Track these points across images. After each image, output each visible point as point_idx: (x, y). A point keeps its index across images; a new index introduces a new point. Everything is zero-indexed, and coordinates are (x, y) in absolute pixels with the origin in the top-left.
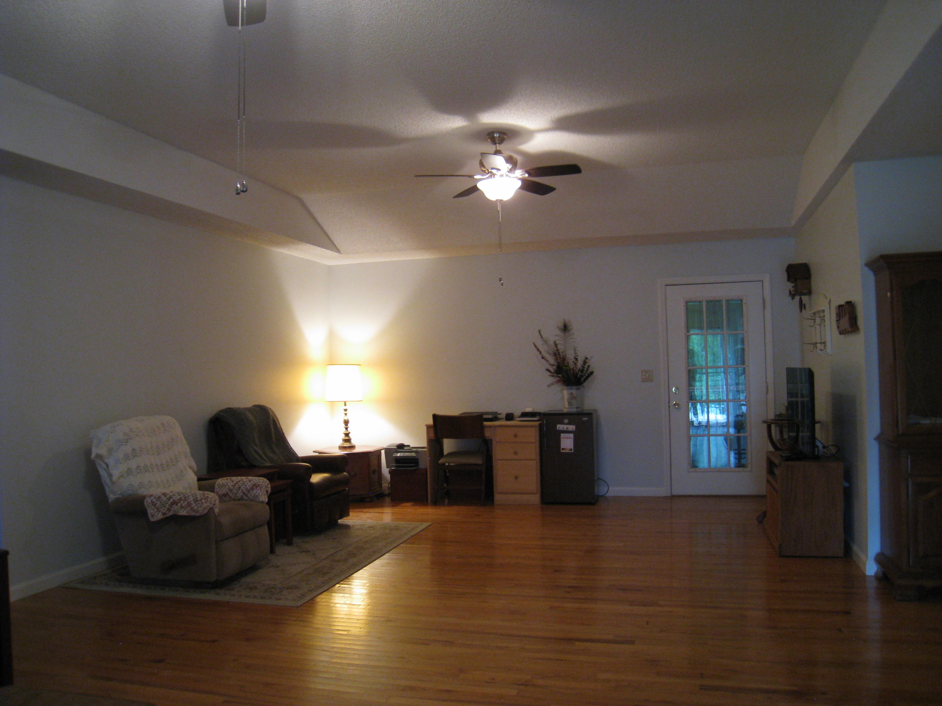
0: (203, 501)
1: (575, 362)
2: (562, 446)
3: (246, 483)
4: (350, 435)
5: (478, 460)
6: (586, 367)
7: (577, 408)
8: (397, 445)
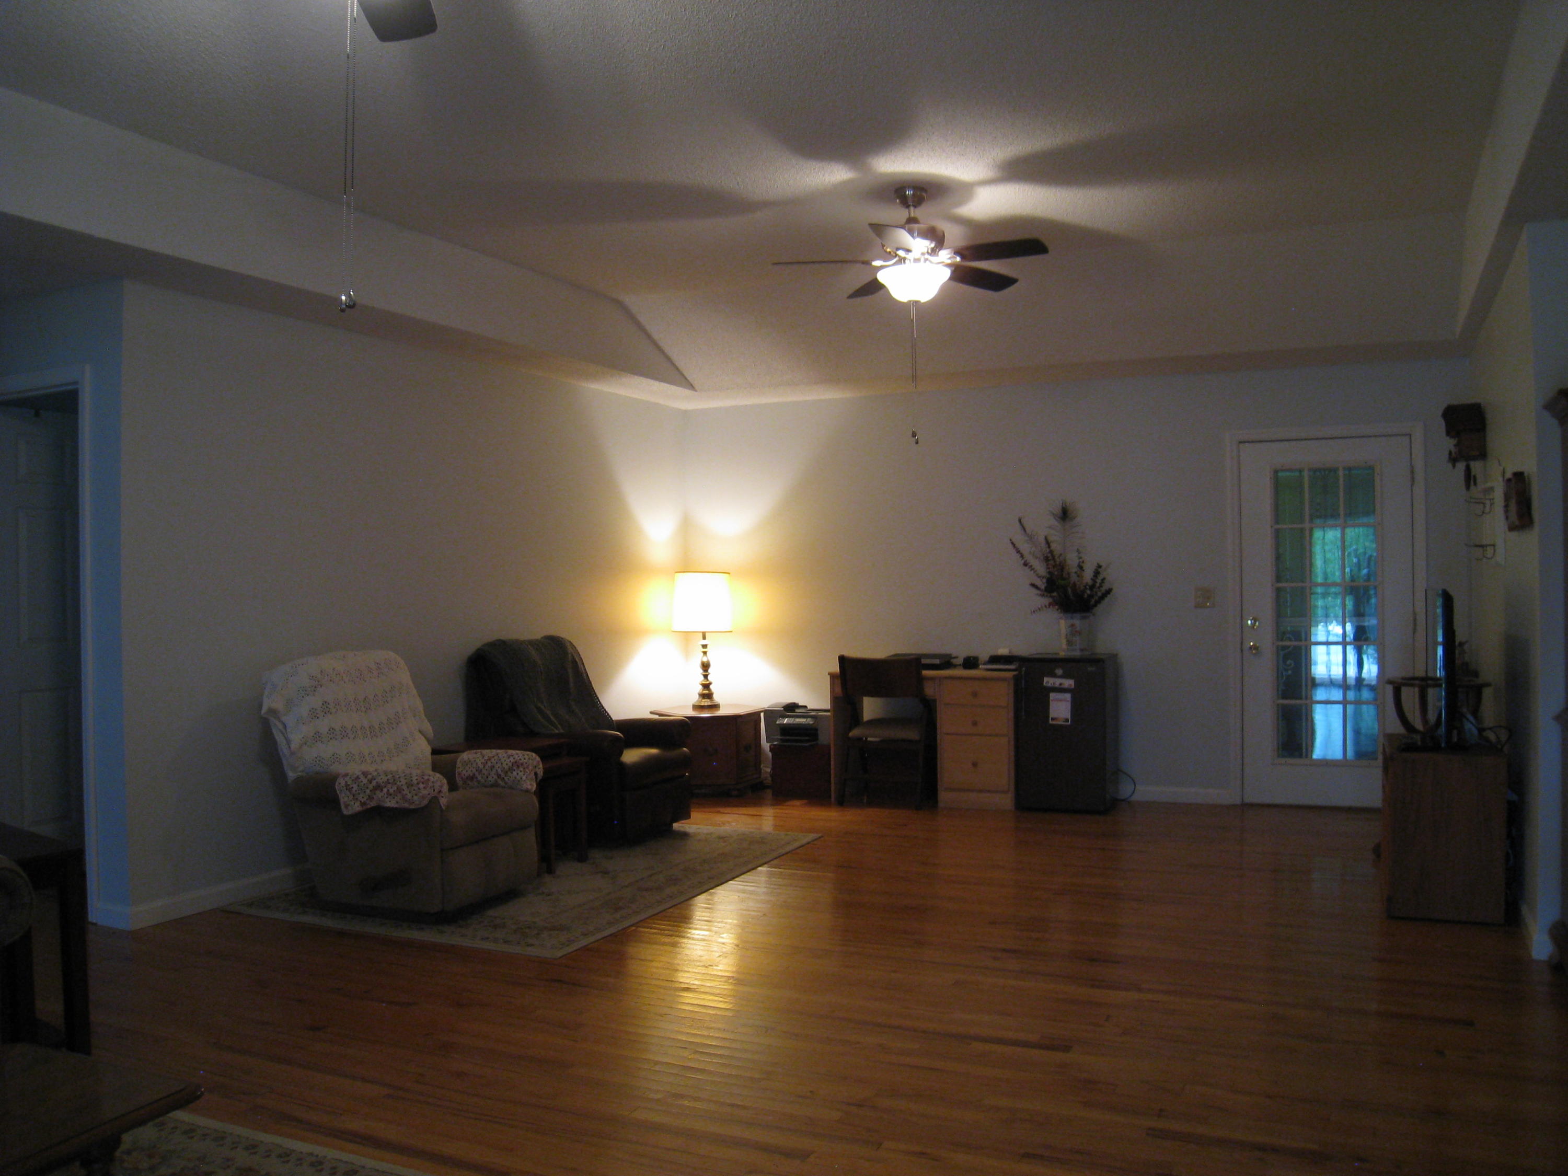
0: (421, 786)
1: (1078, 572)
2: (1052, 714)
3: (503, 760)
4: (711, 687)
5: (912, 734)
6: (1099, 581)
7: (1082, 650)
8: (784, 705)
